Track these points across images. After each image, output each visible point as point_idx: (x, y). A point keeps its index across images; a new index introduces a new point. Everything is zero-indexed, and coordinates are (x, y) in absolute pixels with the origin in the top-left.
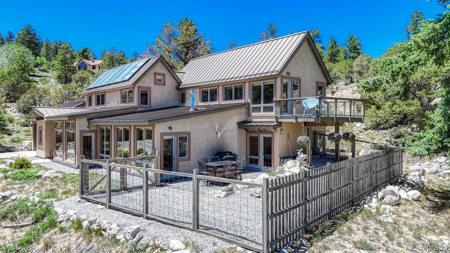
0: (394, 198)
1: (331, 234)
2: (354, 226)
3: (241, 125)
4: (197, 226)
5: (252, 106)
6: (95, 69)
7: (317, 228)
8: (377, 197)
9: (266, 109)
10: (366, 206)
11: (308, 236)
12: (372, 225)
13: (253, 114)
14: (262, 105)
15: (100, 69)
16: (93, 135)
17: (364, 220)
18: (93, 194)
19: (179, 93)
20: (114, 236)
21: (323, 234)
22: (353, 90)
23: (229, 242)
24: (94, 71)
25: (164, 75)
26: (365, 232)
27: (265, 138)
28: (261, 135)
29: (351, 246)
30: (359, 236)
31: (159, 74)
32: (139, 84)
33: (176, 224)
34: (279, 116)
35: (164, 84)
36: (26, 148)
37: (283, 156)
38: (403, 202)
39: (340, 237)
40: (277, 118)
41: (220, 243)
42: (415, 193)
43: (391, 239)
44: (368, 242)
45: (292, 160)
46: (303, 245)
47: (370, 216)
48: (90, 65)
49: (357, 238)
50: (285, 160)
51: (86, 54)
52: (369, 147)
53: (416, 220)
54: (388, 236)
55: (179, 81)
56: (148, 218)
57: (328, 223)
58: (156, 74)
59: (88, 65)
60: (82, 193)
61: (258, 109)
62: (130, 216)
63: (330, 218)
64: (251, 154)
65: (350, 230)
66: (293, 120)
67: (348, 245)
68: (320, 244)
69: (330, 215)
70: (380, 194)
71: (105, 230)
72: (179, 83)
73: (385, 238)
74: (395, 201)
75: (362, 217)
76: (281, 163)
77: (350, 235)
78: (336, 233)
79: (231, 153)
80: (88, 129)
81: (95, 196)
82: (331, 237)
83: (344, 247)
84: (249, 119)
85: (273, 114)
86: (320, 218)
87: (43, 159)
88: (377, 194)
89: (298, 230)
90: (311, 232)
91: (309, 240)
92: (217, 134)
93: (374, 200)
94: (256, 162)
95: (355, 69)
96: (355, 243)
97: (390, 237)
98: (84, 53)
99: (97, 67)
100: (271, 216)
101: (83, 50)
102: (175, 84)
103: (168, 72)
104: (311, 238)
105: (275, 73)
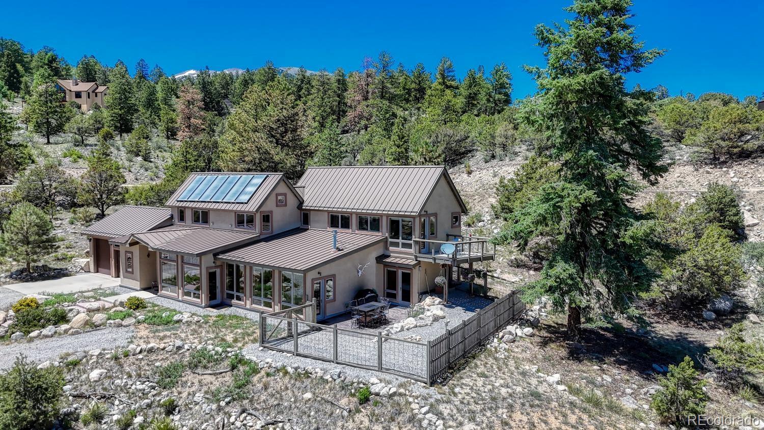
0: (511, 337)
1: (464, 369)
2: (479, 363)
3: (380, 259)
4: (380, 368)
5: (390, 240)
6: (80, 97)
7: (456, 365)
8: (498, 337)
9: (404, 245)
10: (489, 346)
11: (451, 371)
12: (491, 360)
13: (390, 248)
14: (400, 241)
15: (89, 97)
16: (218, 271)
17: (486, 357)
18: (269, 342)
19: (301, 213)
20: (322, 377)
21: (459, 370)
22: (494, 170)
23: (405, 377)
24: (78, 101)
25: (285, 195)
26: (485, 366)
27: (403, 273)
28: (399, 270)
29: (476, 376)
30: (481, 369)
31: (281, 194)
32: (261, 210)
33: (364, 367)
34: (418, 255)
35: (286, 205)
36: (82, 269)
37: (422, 291)
38: (518, 339)
39: (469, 371)
40: (416, 257)
41: (400, 378)
42: (528, 330)
43: (500, 370)
44: (486, 373)
45: (430, 297)
46: (448, 377)
47: (490, 354)
48: (70, 91)
49: (479, 371)
50: (424, 296)
51: (55, 65)
52: (506, 264)
53: (524, 354)
54: (498, 368)
55: (301, 200)
56: (337, 363)
57: (462, 361)
58: (277, 195)
59: (67, 91)
60: (263, 342)
61: (397, 245)
62: (321, 362)
63: (464, 358)
64: (388, 288)
65: (476, 366)
66: (431, 261)
67: (474, 376)
68: (458, 375)
69: (463, 356)
70: (501, 334)
71: (311, 373)
72: (301, 203)
73: (497, 370)
74: (511, 339)
75: (485, 356)
76: (420, 301)
77: (476, 369)
78: (467, 368)
79: (372, 291)
80: (213, 265)
81: (272, 344)
82: (464, 371)
83: (472, 377)
84: (387, 253)
85: (412, 251)
86: (458, 358)
87: (138, 291)
88: (498, 335)
89: (445, 368)
90: (452, 368)
91: (451, 373)
92: (358, 272)
93: (496, 340)
94: (394, 296)
95: (499, 140)
96: (478, 374)
97: (500, 369)
98: (52, 63)
99: (84, 95)
100: (431, 362)
101: (50, 59)
102: (296, 203)
103: (290, 191)
104: (452, 372)
105: (415, 214)
